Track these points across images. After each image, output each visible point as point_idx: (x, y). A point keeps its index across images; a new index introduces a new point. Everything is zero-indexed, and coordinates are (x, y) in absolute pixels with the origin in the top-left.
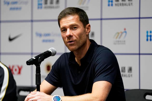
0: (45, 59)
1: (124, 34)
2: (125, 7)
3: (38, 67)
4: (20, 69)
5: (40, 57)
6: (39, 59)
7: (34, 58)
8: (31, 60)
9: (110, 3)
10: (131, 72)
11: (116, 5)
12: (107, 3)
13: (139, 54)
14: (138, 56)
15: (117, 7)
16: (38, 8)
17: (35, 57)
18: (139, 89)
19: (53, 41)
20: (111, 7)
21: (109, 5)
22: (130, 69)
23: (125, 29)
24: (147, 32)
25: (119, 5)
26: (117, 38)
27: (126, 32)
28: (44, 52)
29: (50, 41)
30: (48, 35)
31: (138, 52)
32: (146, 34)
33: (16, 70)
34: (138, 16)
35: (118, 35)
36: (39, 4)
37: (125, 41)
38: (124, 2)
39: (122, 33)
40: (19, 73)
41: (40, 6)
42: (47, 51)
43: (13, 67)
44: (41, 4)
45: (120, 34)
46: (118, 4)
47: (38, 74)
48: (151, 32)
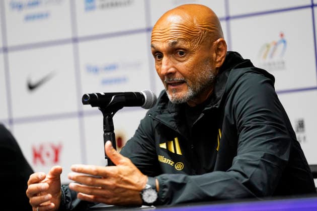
1: (281, 46)
4: (57, 153)
10: (303, 131)
16: (87, 9)
19: (124, 80)
22: (300, 124)
23: (282, 35)
27: (284, 42)
33: (48, 154)
35: (268, 51)
36: (88, 1)
37: (283, 63)
39: (276, 44)
40: (56, 159)
41: (89, 5)
43: (42, 148)
45: (272, 48)
47: (109, 134)
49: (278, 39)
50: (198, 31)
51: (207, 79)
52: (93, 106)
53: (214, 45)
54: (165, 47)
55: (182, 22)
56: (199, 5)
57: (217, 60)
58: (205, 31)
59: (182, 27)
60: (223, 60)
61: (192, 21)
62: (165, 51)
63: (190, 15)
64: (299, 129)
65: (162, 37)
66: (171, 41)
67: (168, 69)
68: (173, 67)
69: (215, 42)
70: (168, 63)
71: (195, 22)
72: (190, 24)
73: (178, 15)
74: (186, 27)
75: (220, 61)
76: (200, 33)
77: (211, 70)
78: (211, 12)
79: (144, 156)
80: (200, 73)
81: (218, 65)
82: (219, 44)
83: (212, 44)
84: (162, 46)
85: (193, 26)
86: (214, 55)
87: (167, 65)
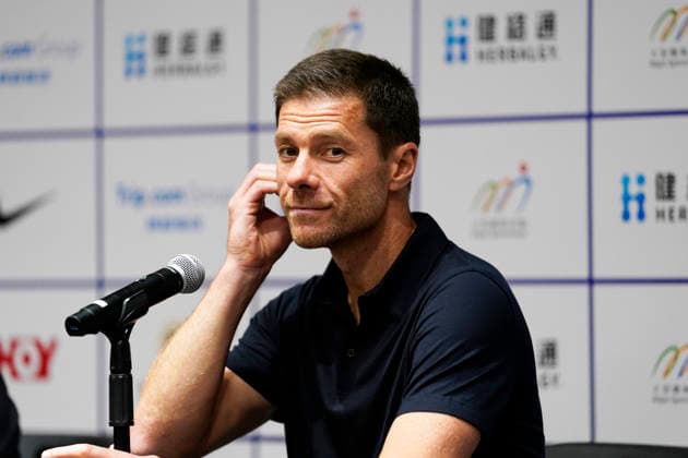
0: (151, 309)
1: (520, 190)
2: (522, 65)
3: (120, 342)
4: (45, 357)
5: (127, 300)
6: (124, 308)
7: (103, 304)
8: (89, 311)
9: (456, 49)
10: (553, 364)
11: (481, 56)
12: (441, 49)
13: (591, 282)
14: (583, 290)
15: (487, 67)
16: (128, 72)
17: (103, 299)
18: (592, 444)
19: (195, 224)
20: (457, 65)
21: (449, 58)
22: (548, 350)
23: (523, 168)
24: (626, 181)
25: (495, 55)
26: (486, 207)
27: (527, 182)
28: (148, 276)
29: (182, 224)
30: (173, 196)
31: (584, 274)
32: (619, 190)
33: (27, 359)
34: (582, 108)
35: (492, 197)
36: (130, 57)
37: (522, 223)
38: (517, 44)
39: (511, 185)
40: (43, 372)
41: (135, 65)
42: (163, 269)
43: (14, 345)
44: (141, 56)
45: (501, 191)
46: (492, 52)
47: (120, 376)
48: (641, 180)
49: (515, 174)
64: (546, 360)
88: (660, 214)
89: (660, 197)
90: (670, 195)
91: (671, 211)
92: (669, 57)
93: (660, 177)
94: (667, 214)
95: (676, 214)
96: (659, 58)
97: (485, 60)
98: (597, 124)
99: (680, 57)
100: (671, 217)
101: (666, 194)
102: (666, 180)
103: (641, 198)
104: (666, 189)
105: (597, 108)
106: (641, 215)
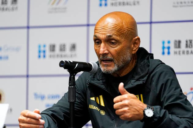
3: (72, 76)
11: (112, 4)
12: (98, 2)
21: (101, 5)
24: (163, 43)
25: (117, 4)
32: (161, 45)
34: (149, 20)
47: (72, 87)
48: (169, 42)
50: (125, 30)
51: (126, 60)
52: (65, 68)
53: (133, 40)
54: (103, 37)
55: (117, 23)
56: (126, 13)
57: (134, 49)
58: (129, 30)
59: (116, 26)
60: (137, 50)
61: (122, 23)
62: (103, 40)
63: (121, 19)
65: (103, 31)
66: (108, 34)
67: (104, 51)
68: (108, 50)
69: (134, 39)
70: (104, 47)
71: (124, 23)
72: (121, 25)
73: (114, 18)
74: (118, 27)
75: (135, 50)
76: (126, 32)
77: (130, 55)
78: (133, 18)
79: (78, 103)
80: (123, 56)
81: (134, 52)
82: (136, 40)
83: (132, 39)
84: (102, 36)
85: (122, 27)
86: (133, 46)
87: (104, 48)
88: (175, 53)
89: (176, 47)
90: (179, 47)
91: (179, 52)
92: (180, 4)
93: (176, 41)
94: (178, 53)
95: (181, 53)
96: (176, 5)
97: (113, 6)
98: (153, 25)
99: (183, 4)
100: (179, 54)
101: (178, 46)
102: (178, 42)
103: (169, 48)
104: (178, 45)
105: (153, 20)
106: (169, 53)
